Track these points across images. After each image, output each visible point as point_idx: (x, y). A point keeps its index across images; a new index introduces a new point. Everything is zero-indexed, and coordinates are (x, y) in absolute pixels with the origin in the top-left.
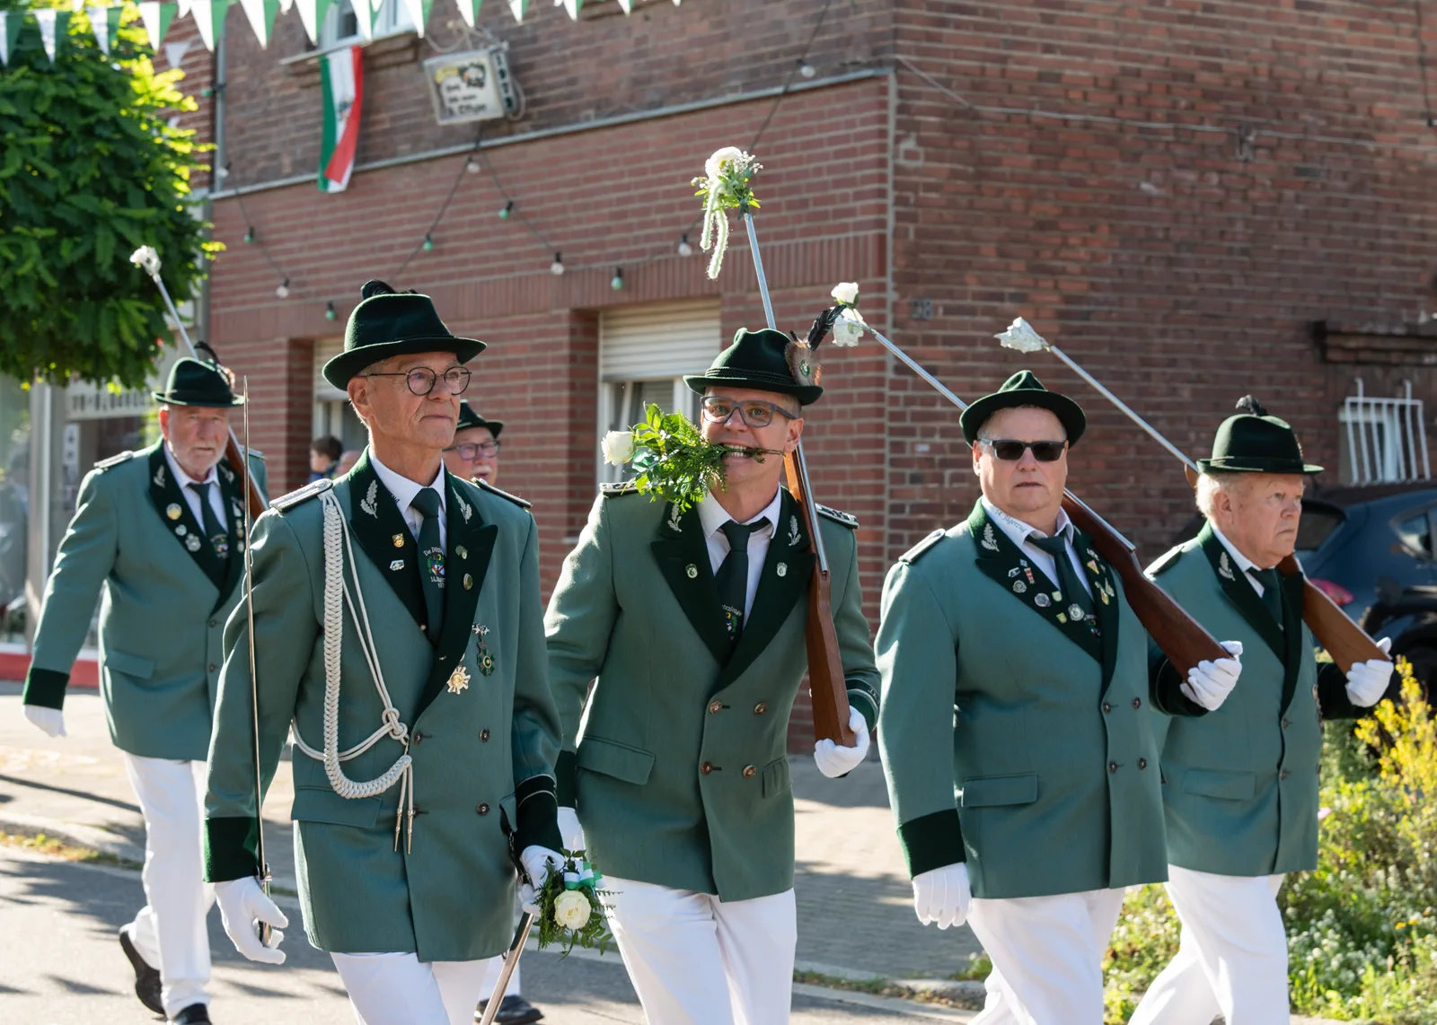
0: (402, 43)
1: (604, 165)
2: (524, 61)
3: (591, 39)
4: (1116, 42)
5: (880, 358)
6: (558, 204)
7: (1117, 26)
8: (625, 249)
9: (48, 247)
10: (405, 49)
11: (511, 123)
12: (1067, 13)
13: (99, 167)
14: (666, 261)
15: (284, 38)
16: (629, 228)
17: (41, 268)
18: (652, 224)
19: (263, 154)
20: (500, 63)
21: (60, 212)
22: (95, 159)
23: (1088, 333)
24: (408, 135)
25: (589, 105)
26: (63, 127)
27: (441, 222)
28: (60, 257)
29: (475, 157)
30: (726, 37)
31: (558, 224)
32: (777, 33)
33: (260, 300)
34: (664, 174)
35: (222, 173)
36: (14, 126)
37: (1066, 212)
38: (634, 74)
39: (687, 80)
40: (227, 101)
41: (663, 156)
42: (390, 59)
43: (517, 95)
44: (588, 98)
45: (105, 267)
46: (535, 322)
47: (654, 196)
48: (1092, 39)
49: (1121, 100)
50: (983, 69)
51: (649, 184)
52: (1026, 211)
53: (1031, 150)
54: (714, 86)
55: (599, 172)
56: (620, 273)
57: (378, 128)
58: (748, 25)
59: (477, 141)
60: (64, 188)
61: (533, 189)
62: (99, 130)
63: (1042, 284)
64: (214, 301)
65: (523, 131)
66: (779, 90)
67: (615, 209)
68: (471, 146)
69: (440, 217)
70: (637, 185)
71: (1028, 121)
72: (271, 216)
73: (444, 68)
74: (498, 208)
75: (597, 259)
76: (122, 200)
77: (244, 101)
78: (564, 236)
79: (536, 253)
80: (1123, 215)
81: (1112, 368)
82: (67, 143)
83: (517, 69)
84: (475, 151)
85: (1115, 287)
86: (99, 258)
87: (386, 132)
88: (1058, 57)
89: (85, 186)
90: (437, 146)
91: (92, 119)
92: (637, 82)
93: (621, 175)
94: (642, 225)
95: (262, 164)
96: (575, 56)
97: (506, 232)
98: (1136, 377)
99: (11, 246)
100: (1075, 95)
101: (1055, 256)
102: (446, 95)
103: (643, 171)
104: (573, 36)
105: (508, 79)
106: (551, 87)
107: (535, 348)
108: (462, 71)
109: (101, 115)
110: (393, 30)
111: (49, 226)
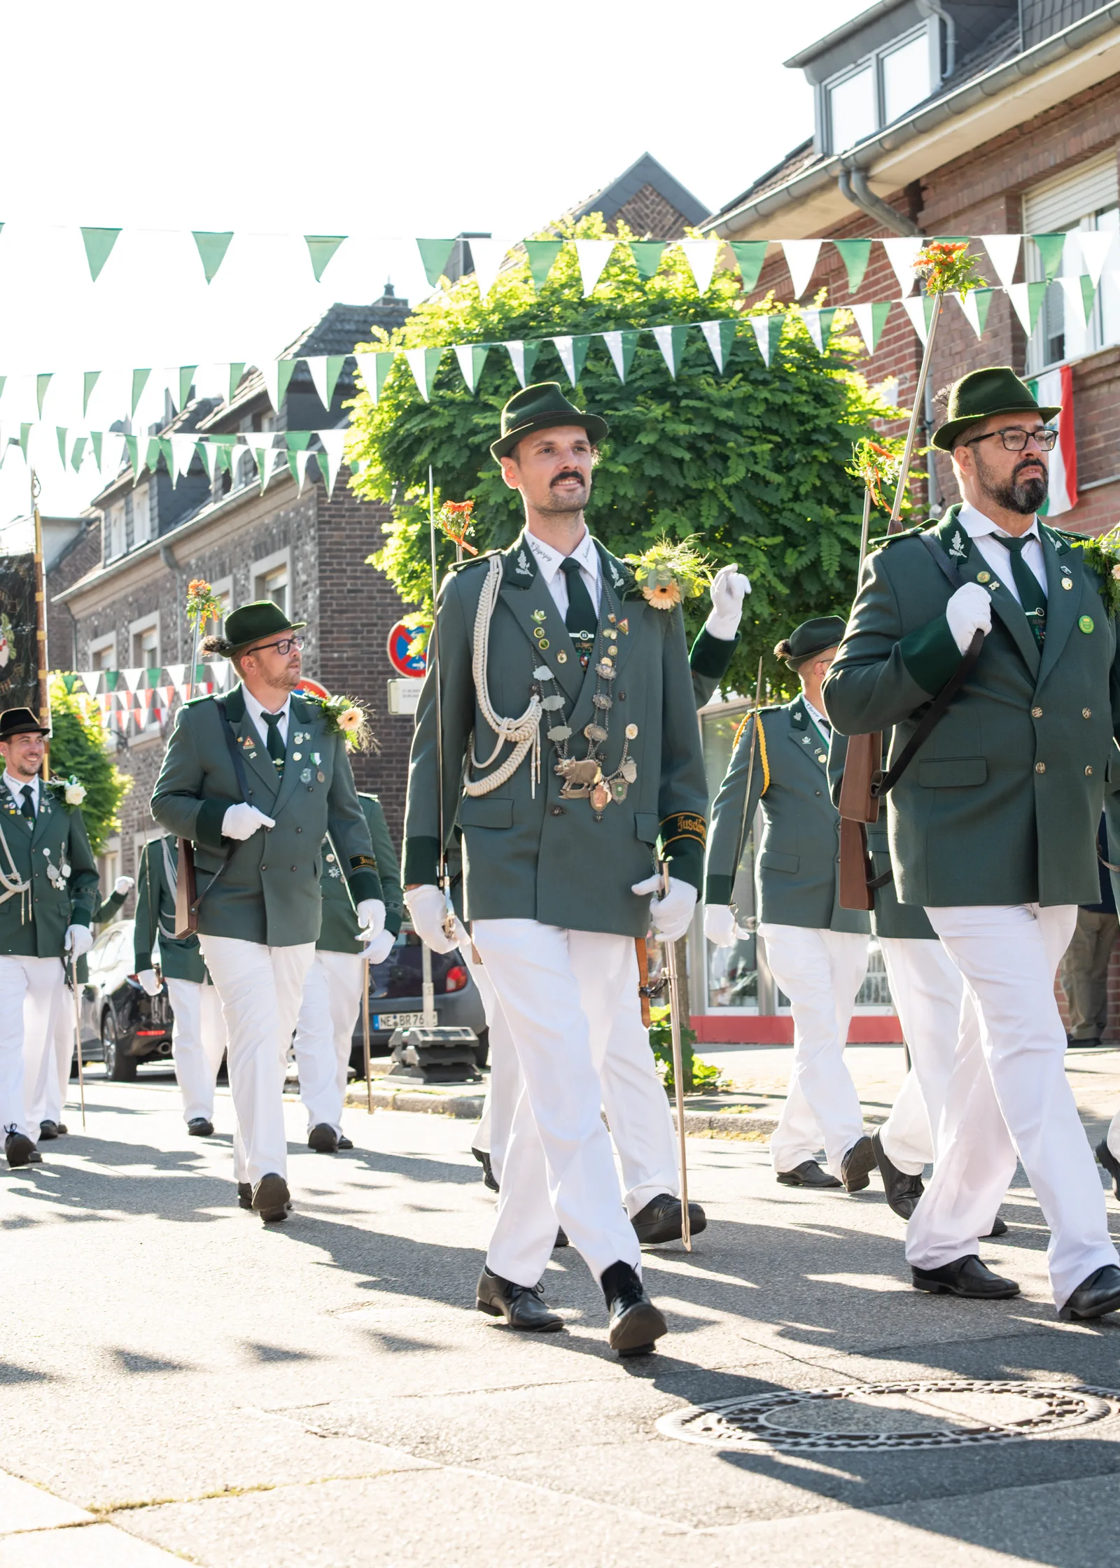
0: (1111, 359)
9: (774, 556)
10: (1115, 364)
13: (819, 477)
17: (770, 577)
21: (786, 520)
22: (815, 467)
26: (782, 436)
28: (785, 564)
36: (733, 435)
42: (1101, 377)
45: (832, 575)
57: (1092, 448)
60: (787, 495)
62: (815, 437)
76: (845, 508)
82: (786, 453)
86: (825, 566)
87: (1100, 452)
89: (807, 495)
91: (809, 427)
109: (817, 422)
110: (1101, 349)
111: (774, 535)
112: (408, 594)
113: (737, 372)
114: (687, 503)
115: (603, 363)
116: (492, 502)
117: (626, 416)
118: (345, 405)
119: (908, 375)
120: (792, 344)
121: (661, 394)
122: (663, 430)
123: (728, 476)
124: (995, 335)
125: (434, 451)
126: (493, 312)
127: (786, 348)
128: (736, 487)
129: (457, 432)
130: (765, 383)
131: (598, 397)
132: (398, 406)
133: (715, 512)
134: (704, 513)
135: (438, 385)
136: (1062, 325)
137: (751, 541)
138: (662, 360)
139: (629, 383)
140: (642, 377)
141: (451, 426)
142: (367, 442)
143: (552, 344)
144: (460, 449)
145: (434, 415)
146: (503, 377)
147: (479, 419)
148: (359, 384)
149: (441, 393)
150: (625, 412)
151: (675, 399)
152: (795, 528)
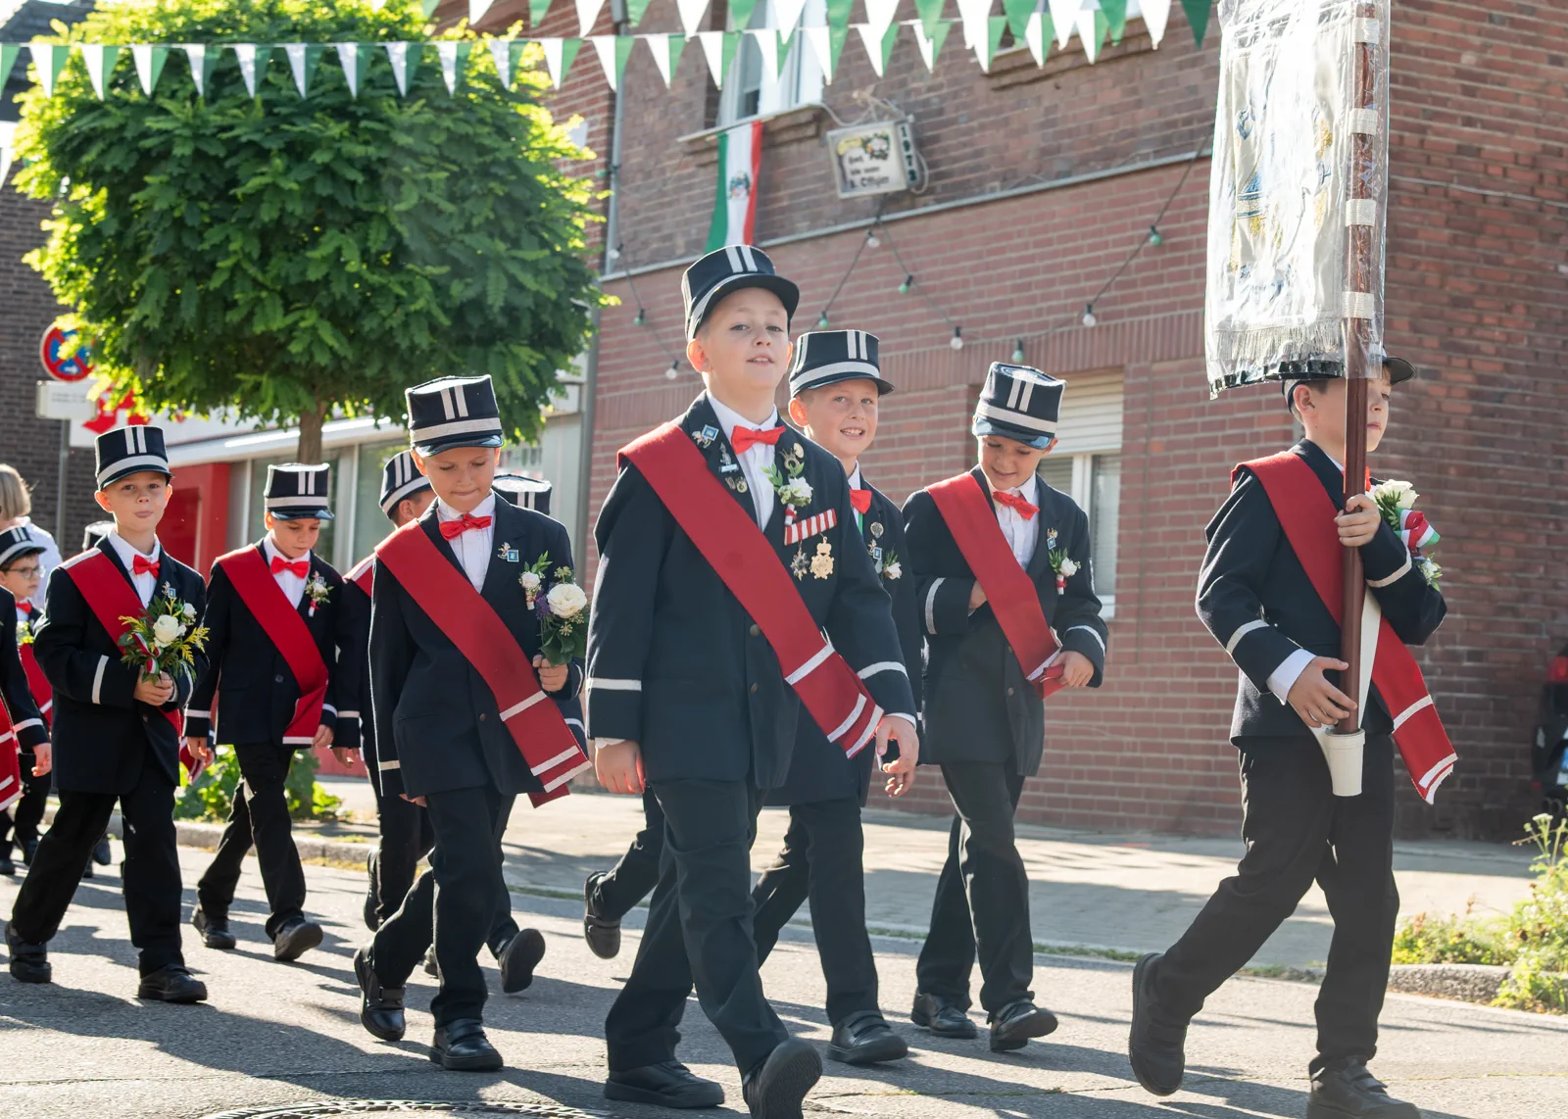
0: (804, 118)
1: (1009, 236)
2: (930, 134)
3: (1000, 110)
4: (1538, 120)
5: (1287, 427)
6: (960, 278)
7: (1539, 103)
8: (1027, 322)
9: (439, 288)
10: (807, 124)
11: (915, 196)
12: (1488, 86)
13: (493, 210)
14: (1070, 332)
15: (682, 117)
16: (1032, 300)
17: (434, 306)
18: (1057, 296)
19: (657, 235)
20: (905, 135)
21: (454, 251)
22: (490, 200)
23: (1501, 416)
24: (807, 212)
25: (995, 177)
26: (460, 166)
27: (837, 299)
28: (450, 296)
29: (875, 232)
30: (1138, 104)
31: (959, 298)
32: (1192, 98)
33: (647, 384)
34: (1070, 245)
35: (613, 254)
36: (410, 161)
37: (1482, 290)
38: (1043, 144)
39: (1098, 148)
40: (621, 182)
41: (1070, 226)
42: (792, 135)
43: (921, 169)
44: (993, 169)
45: (496, 309)
46: (930, 399)
47: (1060, 267)
48: (1514, 114)
49: (1541, 177)
50: (1401, 138)
51: (1055, 254)
52: (1442, 286)
53: (1448, 223)
54: (1126, 155)
55: (1004, 244)
56: (1021, 347)
57: (776, 206)
58: (1162, 91)
59: (878, 216)
60: (459, 226)
61: (934, 263)
62: (494, 170)
63: (1455, 362)
64: (599, 386)
65: (925, 205)
66: (1192, 155)
67: (1019, 281)
68: (872, 220)
69: (837, 294)
70: (1042, 257)
71: (1446, 194)
72: (662, 297)
73: (847, 140)
74: (899, 284)
75: (998, 333)
76: (515, 243)
77: (639, 183)
78: (966, 310)
79: (935, 328)
80: (1540, 297)
81: (1525, 453)
82: (462, 182)
83: (922, 143)
84: (876, 225)
85: (1528, 370)
86: (490, 301)
87: (783, 210)
88: (1478, 130)
89: (479, 227)
90: (836, 223)
91: (488, 158)
92: (1045, 152)
93: (1026, 246)
94: (1045, 298)
95: (655, 246)
96: (982, 127)
97: (905, 308)
98: (1549, 464)
99: (402, 284)
100: (1494, 170)
101: (1470, 335)
102: (848, 167)
103: (1049, 242)
104: (980, 108)
105: (912, 152)
106: (956, 160)
107: (932, 425)
108: (865, 143)
109: (498, 154)
110: (795, 107)
111: (441, 264)
112: (64, 295)
113: (420, 98)
114: (356, 225)
115: (285, 76)
116: (156, 208)
117: (303, 132)
118: (16, 99)
119: (599, 117)
120: (481, 76)
121: (340, 112)
122: (339, 150)
123: (399, 202)
124: (690, 84)
125: (103, 153)
126: (179, 14)
127: (474, 78)
128: (408, 213)
129: (128, 134)
130: (449, 111)
131: (276, 110)
132: (70, 103)
133: (383, 236)
134: (372, 236)
135: (113, 85)
136: (758, 78)
137: (417, 269)
138: (343, 78)
139: (310, 99)
140: (323, 94)
141: (122, 127)
142: (37, 138)
143: (232, 53)
144: (131, 151)
145: (106, 114)
146: (181, 82)
147: (152, 123)
148: (32, 77)
149: (117, 91)
150: (302, 128)
151: (354, 119)
152: (463, 259)
